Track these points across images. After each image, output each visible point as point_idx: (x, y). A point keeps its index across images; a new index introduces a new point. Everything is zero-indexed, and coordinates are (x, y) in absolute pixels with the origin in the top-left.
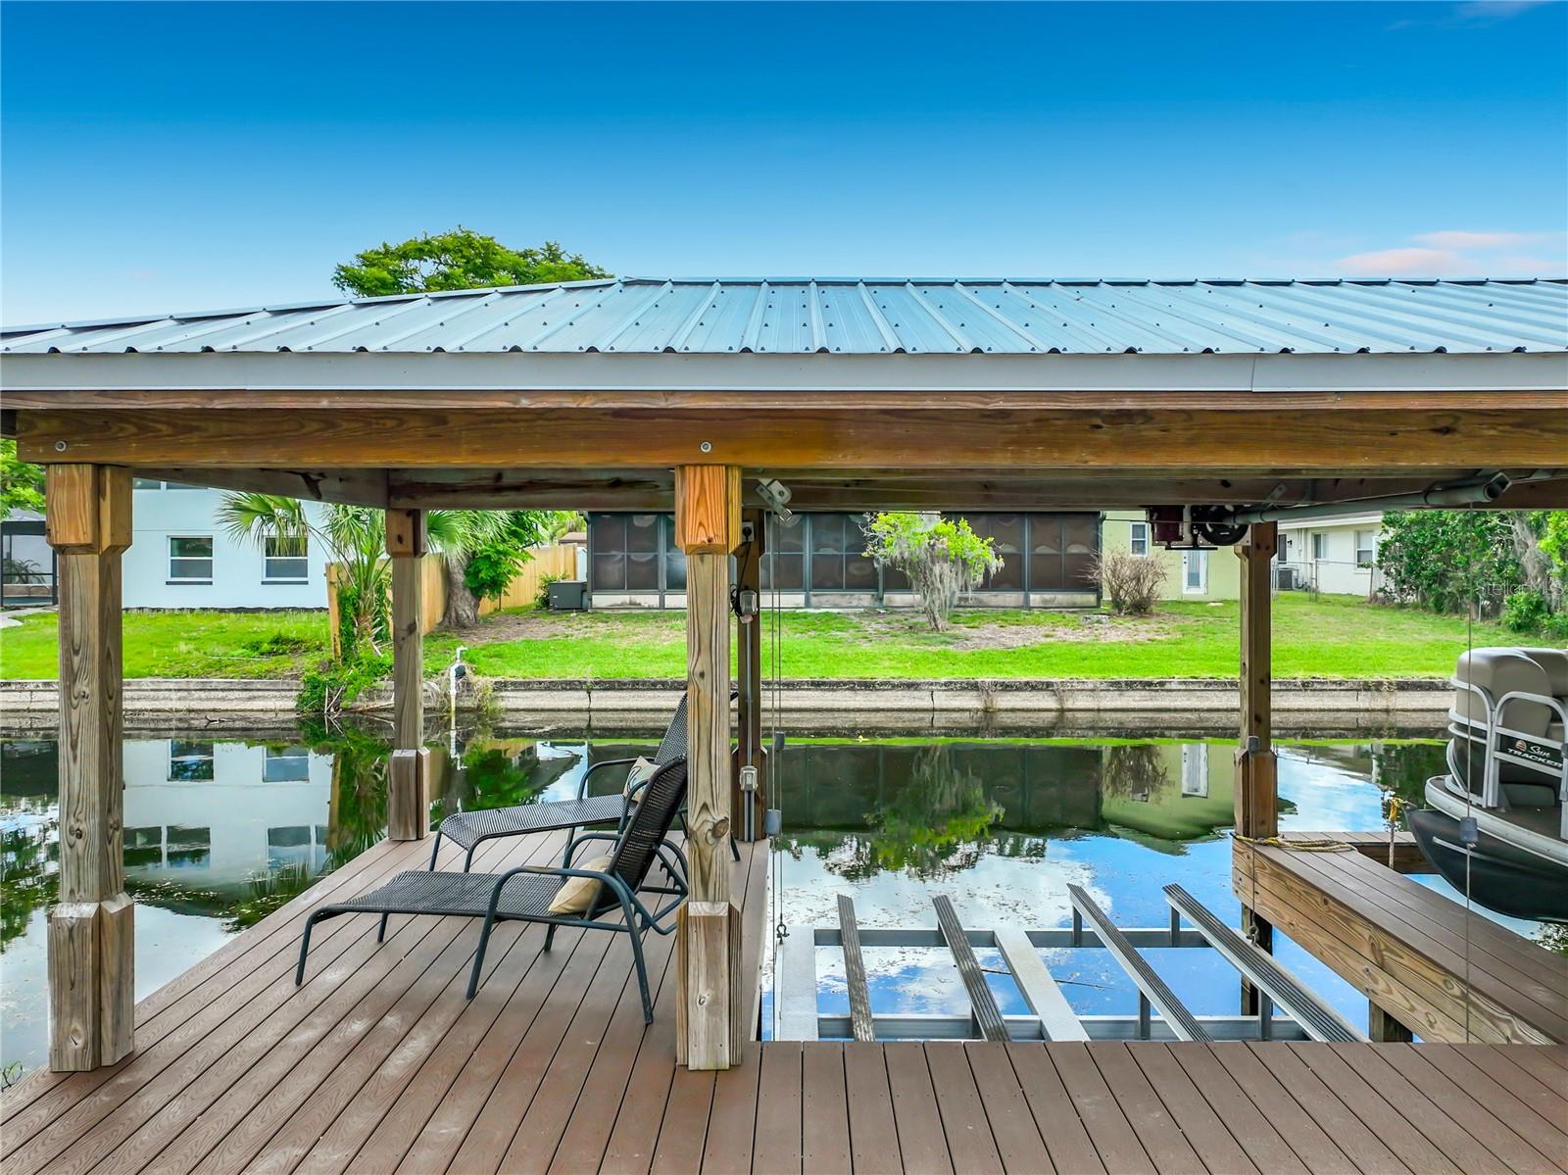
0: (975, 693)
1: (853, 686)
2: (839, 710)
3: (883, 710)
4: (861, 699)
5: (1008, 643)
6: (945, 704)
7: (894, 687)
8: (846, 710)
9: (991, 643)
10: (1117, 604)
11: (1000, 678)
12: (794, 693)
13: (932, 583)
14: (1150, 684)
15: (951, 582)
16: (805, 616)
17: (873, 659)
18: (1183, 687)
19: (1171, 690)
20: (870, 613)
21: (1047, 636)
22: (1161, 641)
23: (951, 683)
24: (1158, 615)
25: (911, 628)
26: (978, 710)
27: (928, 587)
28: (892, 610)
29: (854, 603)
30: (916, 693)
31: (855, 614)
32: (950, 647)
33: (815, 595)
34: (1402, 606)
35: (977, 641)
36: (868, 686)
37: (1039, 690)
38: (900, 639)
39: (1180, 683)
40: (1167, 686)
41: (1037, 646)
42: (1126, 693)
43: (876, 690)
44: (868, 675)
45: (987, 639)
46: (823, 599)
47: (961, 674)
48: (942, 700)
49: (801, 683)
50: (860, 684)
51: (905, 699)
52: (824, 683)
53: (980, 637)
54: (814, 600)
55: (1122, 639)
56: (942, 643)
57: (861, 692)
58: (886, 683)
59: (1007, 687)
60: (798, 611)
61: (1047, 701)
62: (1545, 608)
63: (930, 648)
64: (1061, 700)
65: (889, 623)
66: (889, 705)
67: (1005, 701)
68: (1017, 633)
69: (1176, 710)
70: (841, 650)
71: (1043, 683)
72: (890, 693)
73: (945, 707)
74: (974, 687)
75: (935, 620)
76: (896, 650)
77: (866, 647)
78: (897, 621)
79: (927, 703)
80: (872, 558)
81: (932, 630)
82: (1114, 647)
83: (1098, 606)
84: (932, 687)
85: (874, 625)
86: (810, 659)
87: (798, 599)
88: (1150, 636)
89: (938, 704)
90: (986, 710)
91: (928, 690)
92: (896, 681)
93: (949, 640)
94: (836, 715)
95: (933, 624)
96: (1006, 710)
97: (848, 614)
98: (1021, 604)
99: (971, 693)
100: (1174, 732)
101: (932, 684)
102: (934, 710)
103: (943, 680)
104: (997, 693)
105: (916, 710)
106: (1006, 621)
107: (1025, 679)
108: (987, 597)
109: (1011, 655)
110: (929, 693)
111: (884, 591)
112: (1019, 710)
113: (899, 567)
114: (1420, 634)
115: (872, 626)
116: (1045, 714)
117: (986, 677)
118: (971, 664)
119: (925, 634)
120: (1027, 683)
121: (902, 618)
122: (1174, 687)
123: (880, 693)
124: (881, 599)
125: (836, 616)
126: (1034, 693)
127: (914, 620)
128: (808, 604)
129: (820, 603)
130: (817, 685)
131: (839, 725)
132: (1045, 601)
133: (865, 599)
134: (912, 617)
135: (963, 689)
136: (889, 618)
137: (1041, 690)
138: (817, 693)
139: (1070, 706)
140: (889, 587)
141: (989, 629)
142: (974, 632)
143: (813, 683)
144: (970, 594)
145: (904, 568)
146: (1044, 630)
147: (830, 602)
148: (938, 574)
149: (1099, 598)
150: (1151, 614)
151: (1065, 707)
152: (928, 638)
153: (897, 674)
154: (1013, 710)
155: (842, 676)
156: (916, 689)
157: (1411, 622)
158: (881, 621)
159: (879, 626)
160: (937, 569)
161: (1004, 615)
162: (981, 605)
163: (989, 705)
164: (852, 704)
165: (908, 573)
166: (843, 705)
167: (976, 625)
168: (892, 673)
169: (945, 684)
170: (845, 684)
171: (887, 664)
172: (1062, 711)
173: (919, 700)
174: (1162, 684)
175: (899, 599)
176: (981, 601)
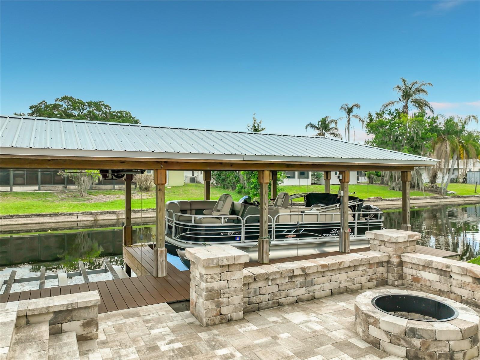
0: (91, 216)
1: (50, 215)
2: (45, 223)
3: (61, 222)
4: (53, 219)
5: (105, 200)
6: (82, 219)
7: (65, 215)
8: (48, 223)
9: (99, 200)
10: (141, 188)
11: (99, 211)
12: (30, 218)
13: (81, 183)
14: (143, 210)
15: (87, 182)
16: (38, 193)
17: (58, 207)
18: (153, 211)
19: (150, 212)
20: (62, 192)
21: (117, 198)
22: (150, 199)
23: (84, 213)
24: (152, 191)
25: (74, 196)
26: (92, 220)
27: (79, 184)
28: (69, 191)
29: (57, 189)
30: (72, 217)
31: (56, 192)
32: (86, 202)
33: (42, 187)
34: (217, 187)
35: (95, 200)
36: (56, 215)
37: (111, 214)
38: (69, 200)
39: (152, 210)
40: (148, 211)
41: (113, 201)
42: (137, 213)
43: (59, 216)
44: (56, 211)
45: (98, 199)
46: (45, 188)
47: (87, 210)
48: (81, 218)
49: (32, 215)
50: (53, 214)
51: (69, 218)
52: (40, 215)
53: (96, 199)
54: (42, 188)
55: (139, 198)
56: (83, 201)
57: (54, 217)
58: (62, 214)
59: (101, 213)
60: (36, 192)
61: (114, 217)
62: (243, 188)
63: (79, 203)
64: (118, 216)
65: (68, 195)
66: (63, 220)
67: (101, 217)
68: (108, 197)
69: (151, 217)
70: (48, 204)
71: (112, 212)
72: (63, 217)
73: (82, 220)
74: (91, 213)
75: (82, 194)
76: (67, 204)
77: (57, 203)
78: (71, 194)
79: (76, 219)
80: (60, 175)
81: (81, 197)
82: (136, 200)
83: (136, 188)
84: (77, 214)
85: (62, 196)
86: (36, 207)
87: (37, 188)
88: (147, 197)
89: (79, 219)
90: (95, 220)
91: (76, 215)
92: (65, 213)
93: (86, 200)
94: (45, 224)
95: (81, 195)
96: (101, 220)
97: (54, 192)
98: (112, 188)
99: (90, 216)
100: (150, 223)
101: (77, 213)
102: (78, 221)
103: (81, 212)
104: (98, 215)
105: (72, 221)
106: (106, 194)
107: (107, 211)
108: (101, 186)
109: (105, 204)
110: (76, 216)
111: (67, 185)
112: (105, 220)
113: (70, 178)
114: (216, 194)
115: (61, 196)
116: (113, 220)
117: (95, 210)
118: (92, 207)
119: (78, 198)
120: (108, 212)
121: (72, 193)
122: (150, 211)
123: (60, 217)
124: (66, 188)
125: (49, 193)
126: (110, 214)
127: (77, 194)
128: (39, 189)
129: (44, 189)
130: (38, 215)
131: (46, 228)
132: (120, 187)
133: (60, 187)
134: (76, 193)
135: (87, 214)
136: (68, 193)
137: (112, 213)
138: (38, 218)
139: (121, 218)
140: (68, 184)
141: (100, 196)
142: (96, 197)
143: (36, 215)
144: (94, 186)
145: (72, 178)
146: (117, 196)
147: (47, 189)
148: (83, 180)
149: (136, 186)
150: (150, 191)
151: (119, 218)
152: (79, 200)
153: (67, 211)
154: (103, 220)
155: (47, 212)
156: (72, 215)
157: (216, 192)
158: (65, 194)
159: (64, 196)
160: (82, 178)
161: (107, 192)
162: (100, 189)
163: (96, 219)
164: (50, 221)
165: (74, 179)
166: (47, 221)
167: (96, 195)
168: (65, 211)
169: (82, 213)
170: (48, 215)
171: (64, 208)
172: (118, 219)
173: (74, 218)
174: (147, 210)
175: (72, 187)
176: (99, 188)
